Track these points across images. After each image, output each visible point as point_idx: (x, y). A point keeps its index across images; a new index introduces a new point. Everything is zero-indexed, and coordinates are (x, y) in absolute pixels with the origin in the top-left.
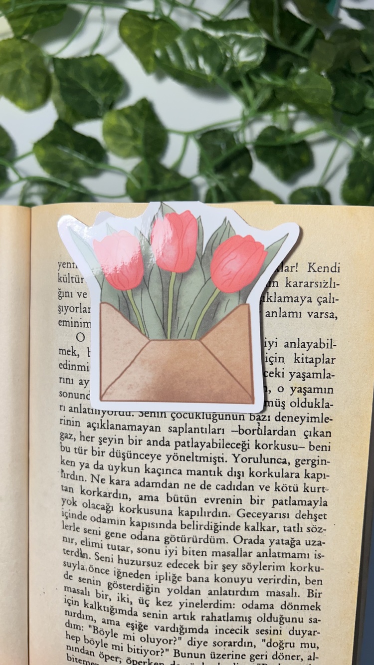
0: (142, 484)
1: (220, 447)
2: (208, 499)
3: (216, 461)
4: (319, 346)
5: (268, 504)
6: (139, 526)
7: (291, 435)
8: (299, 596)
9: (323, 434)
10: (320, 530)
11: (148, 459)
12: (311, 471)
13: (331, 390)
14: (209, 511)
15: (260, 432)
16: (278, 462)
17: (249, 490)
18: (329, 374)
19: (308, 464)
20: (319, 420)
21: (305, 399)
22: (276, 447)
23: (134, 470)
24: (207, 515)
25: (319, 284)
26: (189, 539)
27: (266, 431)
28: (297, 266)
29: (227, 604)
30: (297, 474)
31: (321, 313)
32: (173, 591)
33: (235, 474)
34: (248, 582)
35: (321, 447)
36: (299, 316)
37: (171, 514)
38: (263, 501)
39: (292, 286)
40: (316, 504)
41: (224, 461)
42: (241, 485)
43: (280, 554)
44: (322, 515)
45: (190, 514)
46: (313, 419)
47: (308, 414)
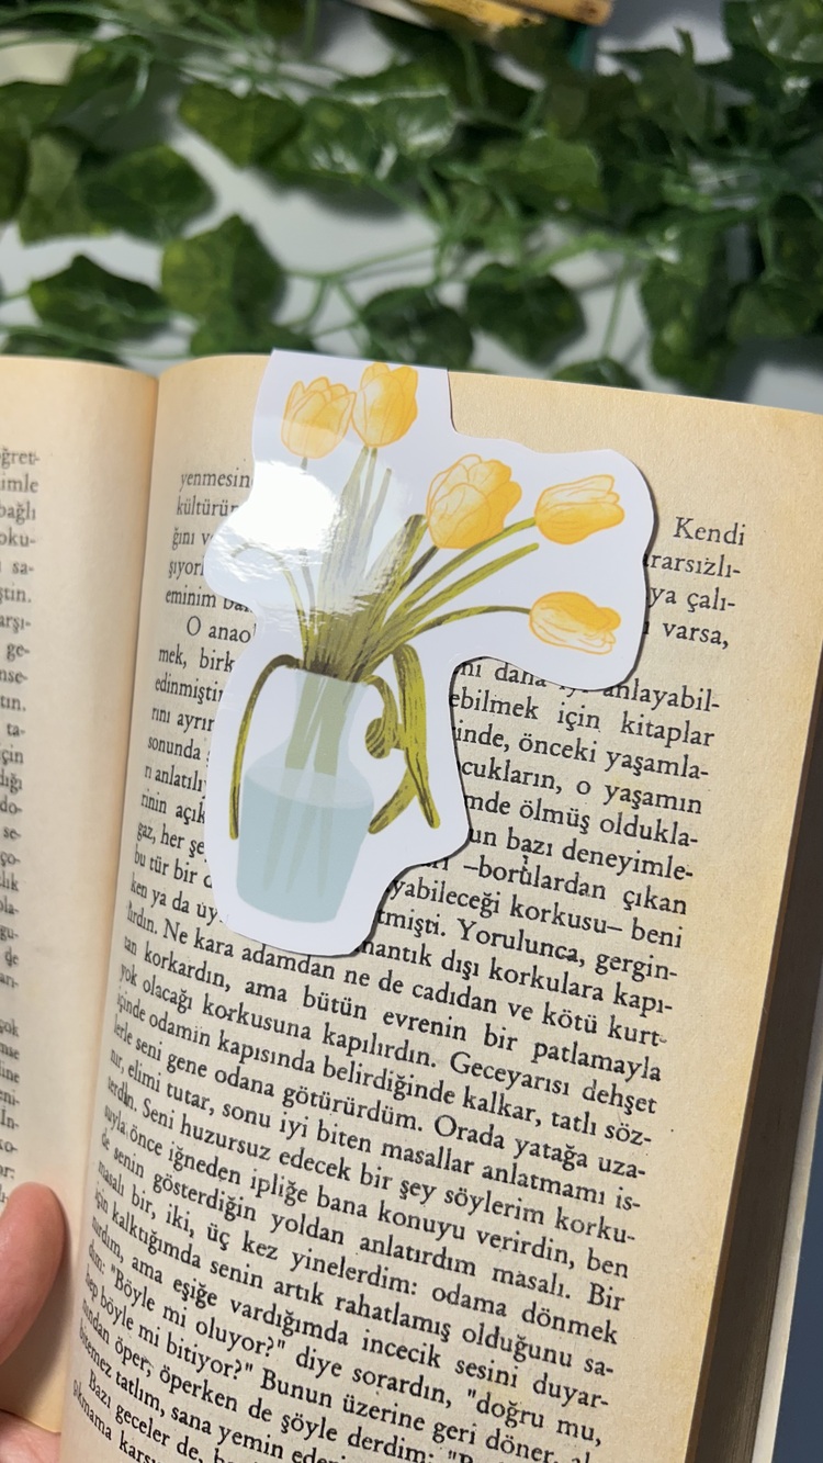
0: (258, 957)
1: (434, 899)
2: (392, 1016)
3: (421, 928)
4: (679, 702)
5: (523, 1052)
6: (237, 1053)
7: (594, 896)
8: (568, 1297)
9: (667, 905)
10: (636, 1138)
12: (630, 988)
13: (695, 806)
14: (391, 1045)
15: (525, 879)
16: (557, 956)
18: (697, 768)
19: (625, 970)
20: (661, 871)
21: (636, 816)
22: (558, 919)
24: (384, 1052)
25: (695, 566)
26: (336, 1102)
27: (540, 877)
29: (400, 1282)
30: (598, 991)
31: (693, 630)
32: (284, 1222)
33: (459, 967)
34: (455, 1237)
35: (660, 934)
37: (306, 1036)
38: (514, 1042)
40: (633, 1072)
41: (440, 931)
42: (467, 996)
43: (536, 1180)
44: (644, 1101)
45: (349, 1044)
46: (648, 866)
47: (638, 852)
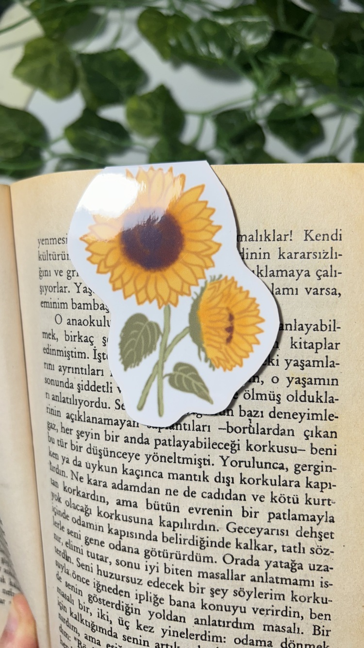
0: (120, 486)
1: (205, 448)
2: (193, 509)
3: (201, 463)
4: (319, 328)
5: (263, 518)
6: (118, 534)
7: (289, 435)
8: (302, 633)
9: (327, 435)
10: (326, 552)
11: (126, 458)
12: (313, 479)
13: (335, 382)
14: (194, 523)
15: (252, 431)
16: (274, 468)
17: (241, 500)
18: (333, 362)
19: (310, 470)
20: (322, 417)
21: (305, 391)
22: (271, 449)
23: (111, 470)
24: (191, 527)
25: (318, 255)
26: (171, 554)
27: (259, 429)
28: (291, 234)
29: (217, 637)
30: (297, 483)
31: (322, 289)
32: (154, 614)
33: (224, 480)
34: (241, 612)
35: (325, 450)
36: (295, 292)
37: (151, 523)
38: (257, 514)
39: (286, 257)
40: (320, 520)
41: (211, 464)
42: (230, 494)
43: (278, 579)
44: (328, 534)
45: (173, 525)
46: (315, 416)
47: (309, 409)
